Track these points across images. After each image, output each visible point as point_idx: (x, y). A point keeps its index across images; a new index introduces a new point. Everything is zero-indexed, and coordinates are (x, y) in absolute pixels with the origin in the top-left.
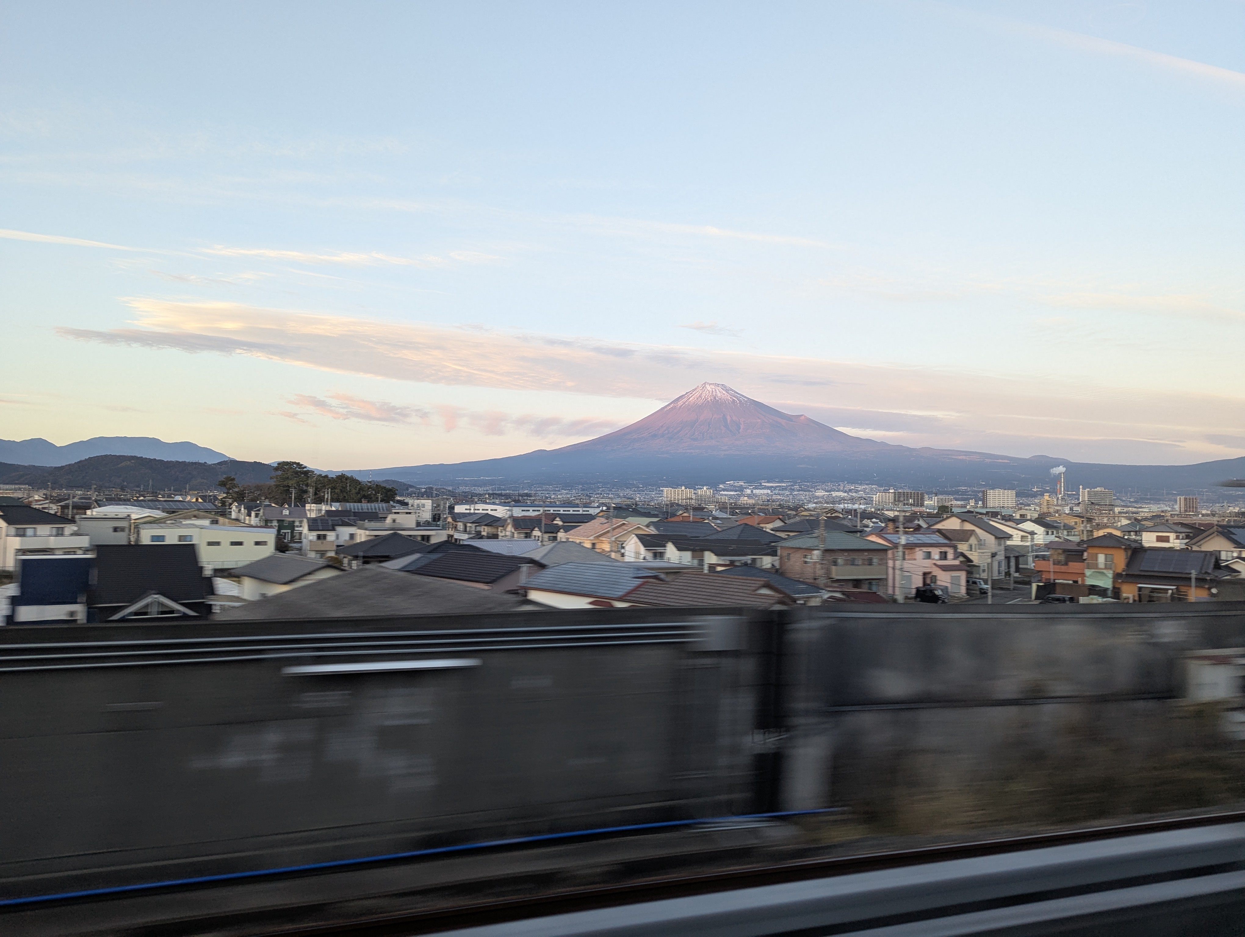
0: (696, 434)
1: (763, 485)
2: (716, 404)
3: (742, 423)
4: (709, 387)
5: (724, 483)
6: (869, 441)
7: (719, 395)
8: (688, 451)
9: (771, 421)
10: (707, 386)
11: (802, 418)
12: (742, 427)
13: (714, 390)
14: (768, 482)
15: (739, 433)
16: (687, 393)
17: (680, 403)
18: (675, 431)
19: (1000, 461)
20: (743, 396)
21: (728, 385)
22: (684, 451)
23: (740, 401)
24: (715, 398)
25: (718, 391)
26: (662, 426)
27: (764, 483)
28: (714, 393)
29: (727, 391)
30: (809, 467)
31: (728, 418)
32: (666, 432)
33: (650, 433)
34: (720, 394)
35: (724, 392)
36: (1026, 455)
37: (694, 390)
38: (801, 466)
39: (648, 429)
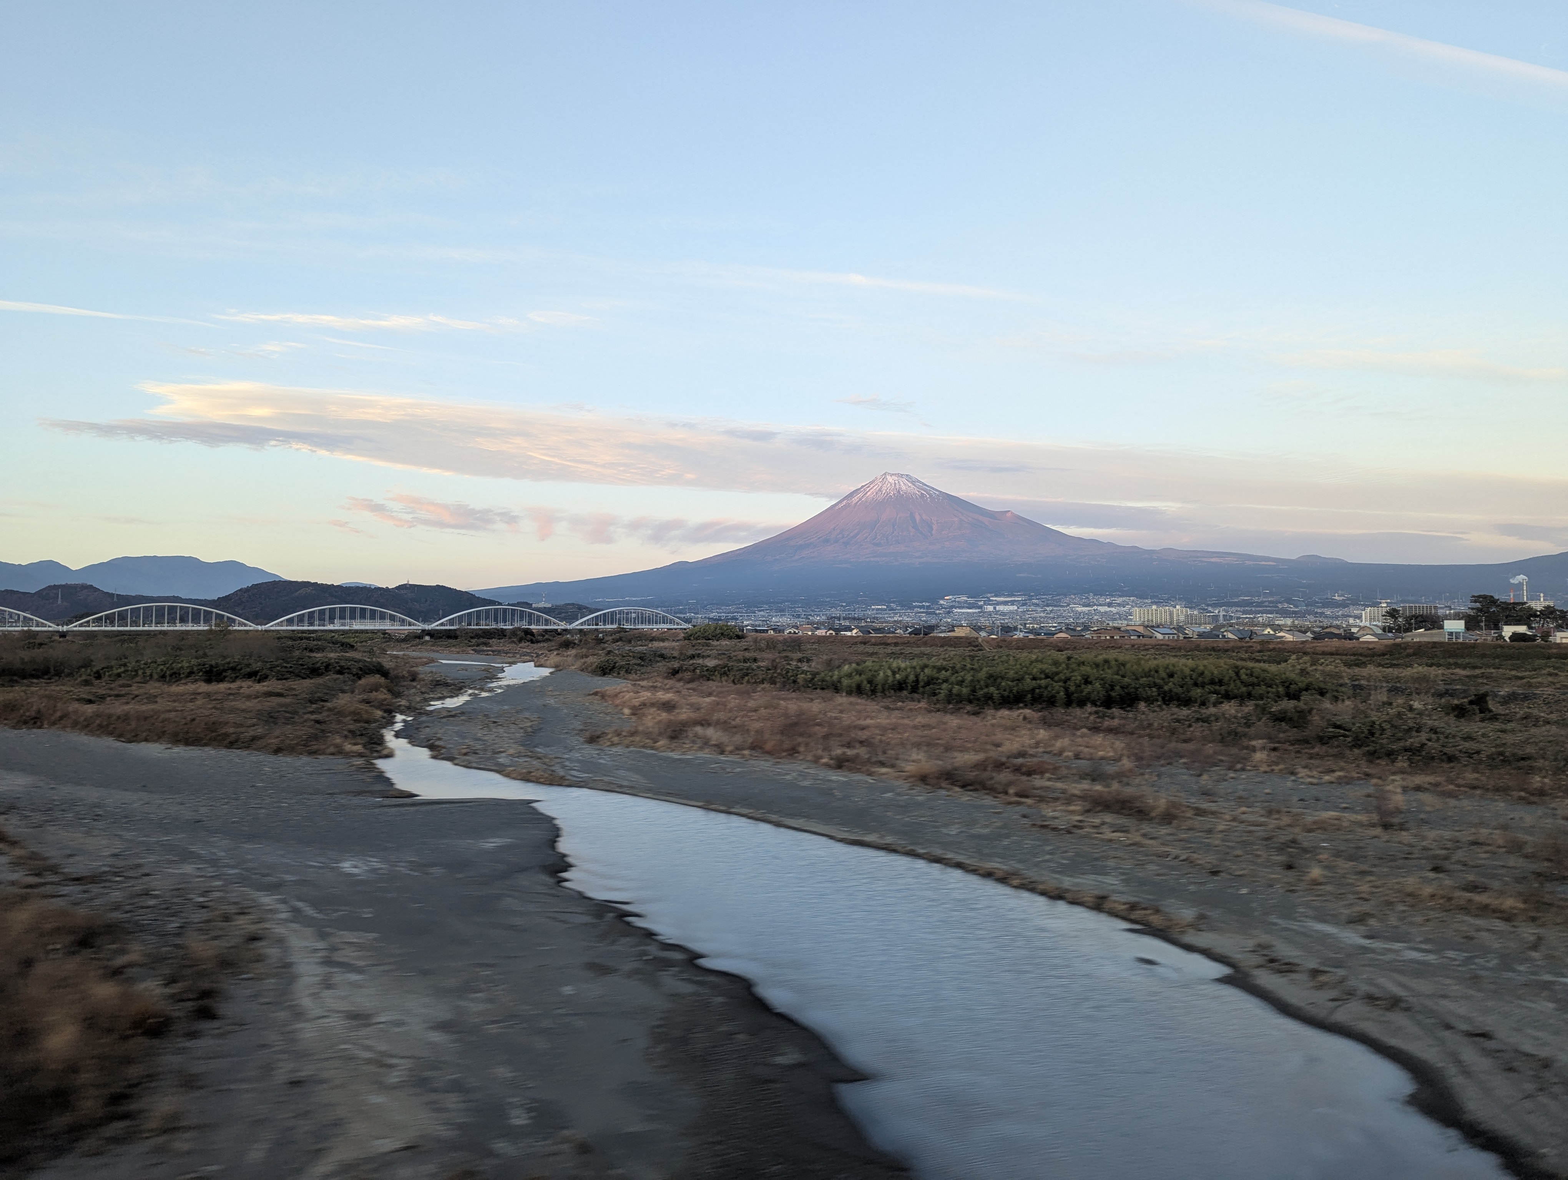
0: (879, 537)
1: (993, 600)
2: (899, 500)
3: (935, 523)
4: (890, 479)
5: (943, 599)
6: (1094, 542)
7: (904, 488)
8: (872, 559)
9: (970, 519)
10: (889, 477)
11: (1009, 515)
12: (935, 527)
13: (897, 482)
14: (996, 596)
15: (932, 535)
16: (862, 487)
17: (855, 499)
18: (852, 535)
19: (1263, 563)
20: (933, 488)
21: (915, 475)
22: (868, 560)
23: (931, 495)
24: (899, 492)
25: (902, 483)
26: (834, 529)
27: (992, 597)
28: (897, 486)
29: (913, 482)
30: (1030, 575)
31: (918, 518)
32: (840, 536)
33: (819, 538)
34: (905, 486)
35: (910, 485)
36: (1293, 555)
37: (871, 483)
38: (1021, 575)
39: (817, 533)
